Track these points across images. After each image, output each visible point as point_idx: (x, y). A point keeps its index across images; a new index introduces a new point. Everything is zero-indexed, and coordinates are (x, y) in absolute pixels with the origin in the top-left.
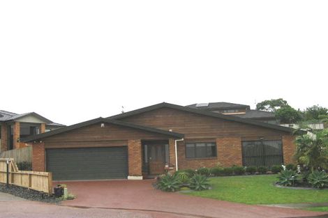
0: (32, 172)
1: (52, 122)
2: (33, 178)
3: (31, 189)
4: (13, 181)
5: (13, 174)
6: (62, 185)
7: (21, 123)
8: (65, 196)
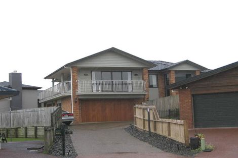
0: (170, 120)
1: (206, 69)
2: (172, 127)
3: (170, 139)
4: (155, 129)
5: (155, 122)
6: (199, 135)
7: (176, 72)
8: (203, 147)
